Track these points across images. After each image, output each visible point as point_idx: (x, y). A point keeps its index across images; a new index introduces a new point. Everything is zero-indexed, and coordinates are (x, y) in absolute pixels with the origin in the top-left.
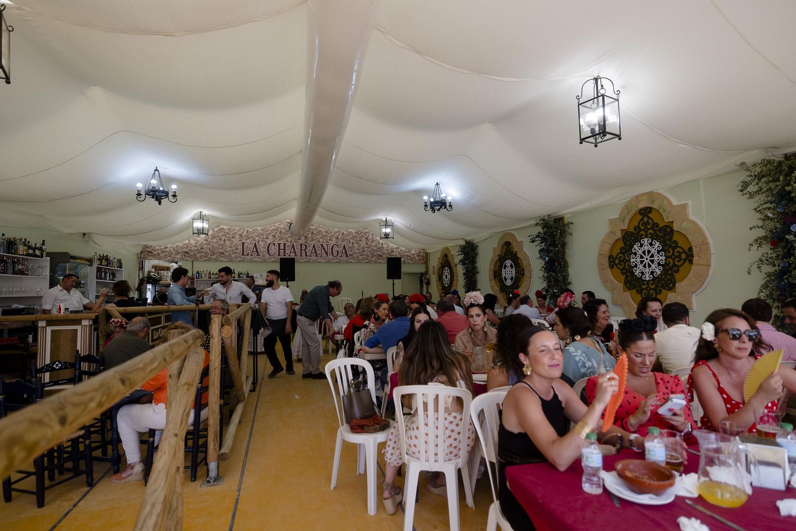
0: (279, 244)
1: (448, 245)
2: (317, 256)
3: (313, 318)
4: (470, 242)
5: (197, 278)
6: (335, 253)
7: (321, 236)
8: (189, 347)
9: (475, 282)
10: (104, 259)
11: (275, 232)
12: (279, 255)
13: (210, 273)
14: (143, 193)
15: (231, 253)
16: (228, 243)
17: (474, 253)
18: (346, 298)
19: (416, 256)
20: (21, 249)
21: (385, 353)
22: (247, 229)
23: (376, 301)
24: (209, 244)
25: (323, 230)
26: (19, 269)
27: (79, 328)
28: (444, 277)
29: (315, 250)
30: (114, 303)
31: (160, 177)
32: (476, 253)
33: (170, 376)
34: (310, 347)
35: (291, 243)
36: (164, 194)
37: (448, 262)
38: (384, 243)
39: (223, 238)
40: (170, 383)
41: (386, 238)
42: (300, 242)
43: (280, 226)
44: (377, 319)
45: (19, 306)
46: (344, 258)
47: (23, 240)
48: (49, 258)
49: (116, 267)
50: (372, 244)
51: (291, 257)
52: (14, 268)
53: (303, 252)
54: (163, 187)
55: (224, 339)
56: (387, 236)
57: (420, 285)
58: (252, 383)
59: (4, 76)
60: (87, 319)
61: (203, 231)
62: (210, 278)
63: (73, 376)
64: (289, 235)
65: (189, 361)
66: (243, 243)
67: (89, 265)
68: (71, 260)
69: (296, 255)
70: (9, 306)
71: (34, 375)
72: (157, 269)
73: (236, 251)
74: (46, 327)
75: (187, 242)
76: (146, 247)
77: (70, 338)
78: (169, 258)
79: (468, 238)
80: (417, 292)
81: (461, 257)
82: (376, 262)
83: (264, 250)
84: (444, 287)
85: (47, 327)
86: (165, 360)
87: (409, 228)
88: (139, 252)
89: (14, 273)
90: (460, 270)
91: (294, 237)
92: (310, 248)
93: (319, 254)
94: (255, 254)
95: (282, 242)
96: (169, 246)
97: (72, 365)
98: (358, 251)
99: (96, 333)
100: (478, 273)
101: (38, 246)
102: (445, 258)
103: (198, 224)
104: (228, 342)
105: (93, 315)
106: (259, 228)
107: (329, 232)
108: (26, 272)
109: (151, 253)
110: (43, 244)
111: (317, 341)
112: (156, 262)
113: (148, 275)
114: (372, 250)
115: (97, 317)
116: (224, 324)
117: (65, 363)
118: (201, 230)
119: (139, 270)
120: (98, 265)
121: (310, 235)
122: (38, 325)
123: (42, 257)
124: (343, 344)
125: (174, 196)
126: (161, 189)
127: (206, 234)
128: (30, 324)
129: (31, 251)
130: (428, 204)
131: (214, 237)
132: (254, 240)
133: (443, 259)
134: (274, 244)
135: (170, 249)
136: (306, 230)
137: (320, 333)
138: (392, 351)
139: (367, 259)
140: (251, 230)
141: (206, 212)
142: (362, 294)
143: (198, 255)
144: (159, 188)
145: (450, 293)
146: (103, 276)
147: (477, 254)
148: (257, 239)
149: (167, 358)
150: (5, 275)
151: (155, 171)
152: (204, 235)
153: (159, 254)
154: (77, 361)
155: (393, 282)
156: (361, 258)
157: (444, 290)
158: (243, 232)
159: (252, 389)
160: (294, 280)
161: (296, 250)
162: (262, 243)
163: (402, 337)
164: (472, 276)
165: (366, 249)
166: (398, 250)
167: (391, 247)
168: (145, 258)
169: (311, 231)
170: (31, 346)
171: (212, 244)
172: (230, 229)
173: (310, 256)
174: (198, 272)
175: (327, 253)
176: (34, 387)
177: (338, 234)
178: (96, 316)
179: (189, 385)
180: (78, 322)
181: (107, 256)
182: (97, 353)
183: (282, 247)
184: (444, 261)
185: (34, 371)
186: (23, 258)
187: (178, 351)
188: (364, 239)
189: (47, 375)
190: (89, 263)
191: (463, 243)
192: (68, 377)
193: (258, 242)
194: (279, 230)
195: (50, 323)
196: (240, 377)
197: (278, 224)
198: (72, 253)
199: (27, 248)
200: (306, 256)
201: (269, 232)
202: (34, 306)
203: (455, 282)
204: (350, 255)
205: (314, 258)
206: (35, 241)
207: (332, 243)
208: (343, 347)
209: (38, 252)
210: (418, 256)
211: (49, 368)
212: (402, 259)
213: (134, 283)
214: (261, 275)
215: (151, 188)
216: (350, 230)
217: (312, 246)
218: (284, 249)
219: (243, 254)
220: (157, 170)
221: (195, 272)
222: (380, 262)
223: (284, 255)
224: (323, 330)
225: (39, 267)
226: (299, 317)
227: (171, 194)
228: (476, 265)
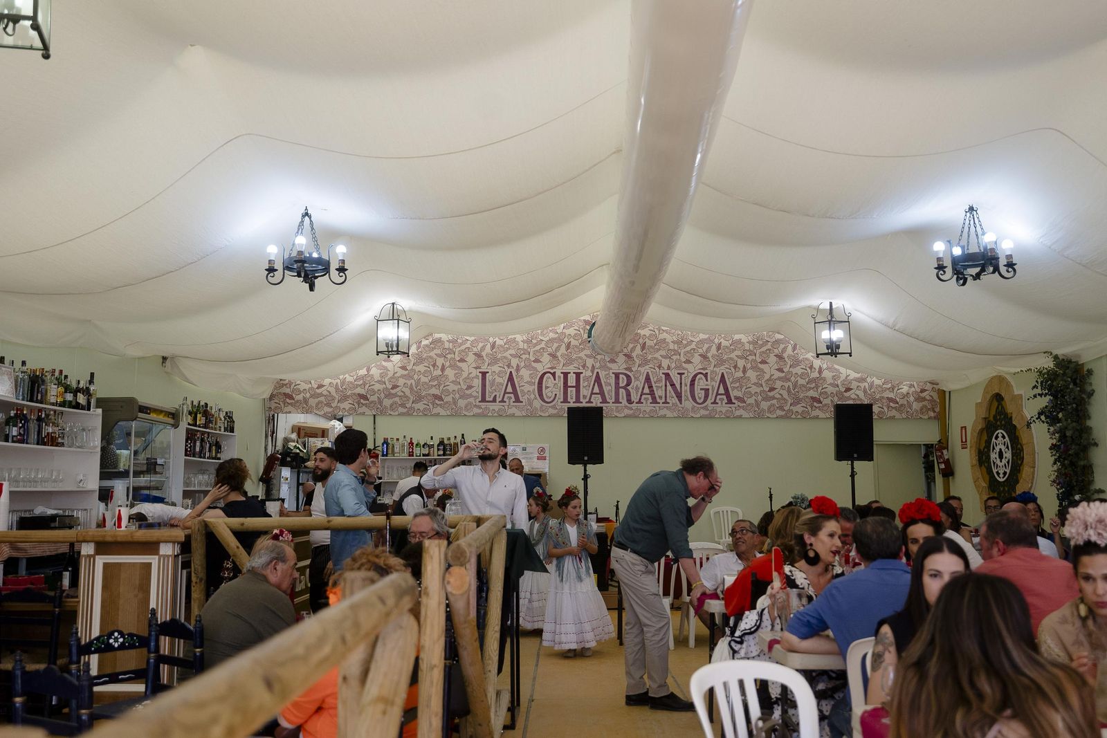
0: (566, 375)
1: (1005, 369)
2: (654, 401)
3: (651, 556)
4: (1070, 362)
5: (383, 455)
6: (700, 394)
7: (663, 353)
8: (388, 614)
9: (1088, 470)
10: (202, 412)
11: (556, 345)
12: (565, 401)
13: (411, 443)
14: (279, 266)
15: (457, 396)
16: (450, 373)
17: (1082, 391)
18: (730, 508)
19: (912, 399)
20: (53, 392)
21: (843, 654)
22: (491, 340)
23: (808, 514)
24: (409, 377)
25: (669, 338)
26: (48, 433)
27: (153, 560)
28: (994, 456)
29: (650, 387)
30: (220, 508)
31: (312, 229)
32: (1089, 389)
33: (345, 678)
34: (645, 629)
35: (593, 372)
36: (320, 267)
37: (1006, 414)
38: (825, 366)
39: (440, 362)
40: (346, 693)
41: (832, 354)
42: (615, 368)
43: (567, 332)
44: (814, 561)
45: (46, 510)
46: (723, 407)
47: (57, 374)
48: (100, 411)
49: (223, 429)
50: (794, 371)
51: (593, 405)
52: (39, 432)
53: (622, 391)
54: (318, 250)
55: (450, 597)
56: (833, 349)
57: (927, 478)
58: (509, 710)
59: (38, 44)
60: (170, 542)
61: (398, 346)
62: (411, 454)
63: (144, 666)
64: (588, 352)
65: (384, 644)
66: (484, 374)
67: (173, 425)
68: (140, 415)
69: (604, 401)
70: (29, 511)
71: (75, 658)
72: (302, 433)
73: (468, 392)
74: (93, 556)
75: (363, 372)
76: (280, 384)
77: (137, 582)
78: (327, 409)
79: (1062, 351)
80: (919, 492)
81: (1044, 401)
82: (804, 416)
83: (531, 388)
84: (993, 484)
85: (97, 556)
86: (343, 640)
87: (893, 328)
88: (267, 395)
89: (41, 441)
90: (1041, 439)
91: (599, 357)
92: (638, 383)
93: (661, 397)
94: (510, 398)
95: (571, 369)
96: (327, 381)
97: (143, 642)
98: (758, 390)
99: (185, 572)
100: (1096, 445)
101: (81, 385)
102: (996, 404)
103: (388, 332)
104: (459, 606)
105: (180, 534)
106: (519, 338)
107: (684, 342)
108: (60, 440)
109: (291, 397)
110: (91, 382)
111: (661, 615)
112: (300, 418)
113: (284, 446)
114: (795, 385)
115: (188, 537)
116: (451, 563)
117: (131, 635)
118: (395, 343)
119: (266, 436)
120: (189, 424)
121: (638, 350)
122: (79, 553)
123: (89, 409)
124: (727, 624)
125: (342, 270)
126: (315, 255)
127: (404, 353)
128: (64, 549)
129: (69, 397)
130: (948, 263)
131: (420, 360)
132: (509, 366)
133: (989, 409)
134: (554, 374)
135: (329, 389)
136: (628, 339)
137: (666, 593)
138: (862, 648)
139: (781, 408)
140: (502, 343)
141: (406, 303)
142: (771, 497)
143: (387, 402)
144: (311, 254)
145: (1015, 500)
146: (198, 449)
147: (1091, 394)
148: (514, 362)
149: (349, 637)
150: (25, 445)
151: (303, 216)
152: (399, 357)
153: (306, 401)
154: (153, 633)
155: (853, 468)
156: (765, 405)
157: (993, 491)
158: (483, 348)
159: (508, 723)
160: (601, 461)
161: (606, 389)
162: (525, 373)
163: (888, 612)
164: (1077, 454)
165: (778, 384)
166: (862, 385)
167: (843, 377)
168: (279, 410)
169: (641, 341)
170: (68, 596)
171: (416, 377)
172: (454, 341)
173: (640, 402)
174: (386, 442)
175: (679, 396)
176: (76, 683)
177: (706, 346)
178: (186, 536)
179: (386, 701)
180: (151, 547)
181: (206, 404)
182: (188, 617)
183: (572, 380)
184: (993, 412)
185: (74, 650)
186: (55, 411)
187: (368, 620)
188: (772, 359)
189: (94, 659)
190: (171, 421)
191: (1049, 364)
192: (132, 667)
193: (518, 370)
194: (566, 340)
195: (103, 547)
196: (484, 690)
197: (562, 326)
198: (143, 400)
199: (63, 390)
200: (629, 401)
201: (543, 345)
202: (73, 511)
203: (1026, 471)
204: (737, 398)
205: (647, 406)
206: (77, 376)
207: (692, 369)
208: (728, 631)
209: (81, 399)
210: (919, 399)
211: (102, 646)
212: (875, 409)
213: (255, 463)
214: (524, 449)
215: (294, 254)
216: (737, 337)
217: (643, 379)
218: (577, 387)
219: (483, 400)
220: (307, 214)
221: (379, 442)
222: (817, 417)
223: (578, 400)
224: (674, 587)
225: (84, 430)
226: (616, 552)
227: (334, 266)
228: (1089, 423)
